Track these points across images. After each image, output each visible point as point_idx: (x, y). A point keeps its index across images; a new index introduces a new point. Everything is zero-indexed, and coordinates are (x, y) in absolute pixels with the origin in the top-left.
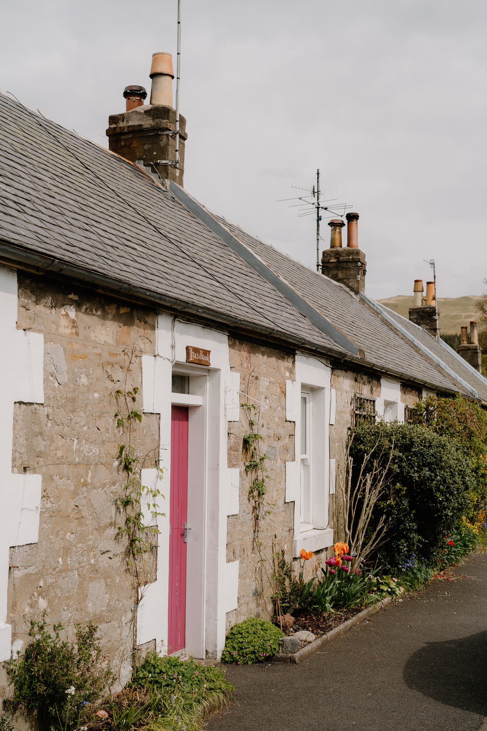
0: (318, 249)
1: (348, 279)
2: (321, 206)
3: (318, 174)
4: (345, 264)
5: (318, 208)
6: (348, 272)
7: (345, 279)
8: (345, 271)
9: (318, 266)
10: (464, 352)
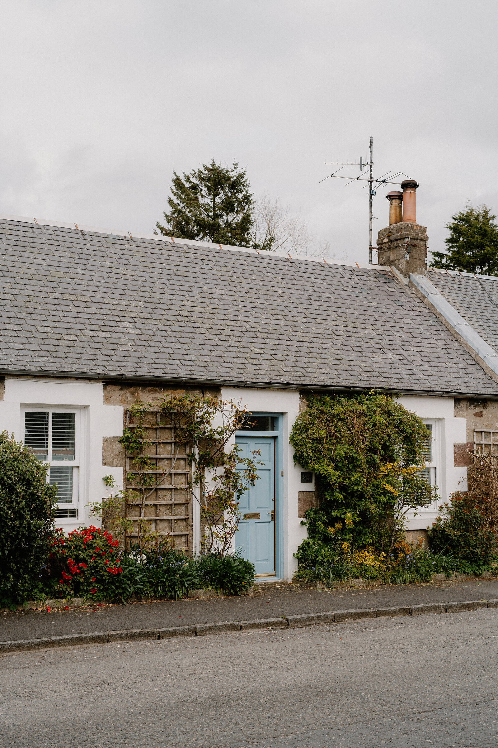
0: (371, 230)
1: (398, 260)
2: (374, 179)
3: (371, 142)
4: (395, 242)
5: (371, 182)
6: (398, 252)
7: (395, 260)
8: (395, 251)
9: (371, 249)
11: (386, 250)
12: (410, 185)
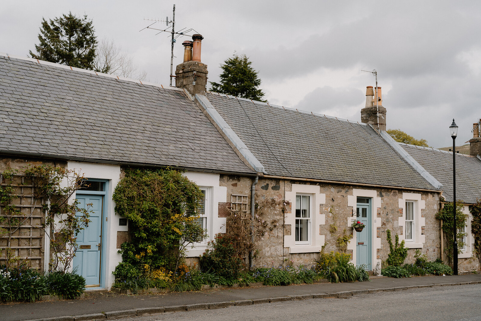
0: (172, 64)
1: (188, 85)
2: (175, 32)
3: (174, 8)
4: (187, 73)
5: (173, 34)
6: (189, 80)
7: (187, 85)
8: (187, 79)
9: (171, 76)
10: (475, 143)
11: (181, 78)
12: (198, 38)
